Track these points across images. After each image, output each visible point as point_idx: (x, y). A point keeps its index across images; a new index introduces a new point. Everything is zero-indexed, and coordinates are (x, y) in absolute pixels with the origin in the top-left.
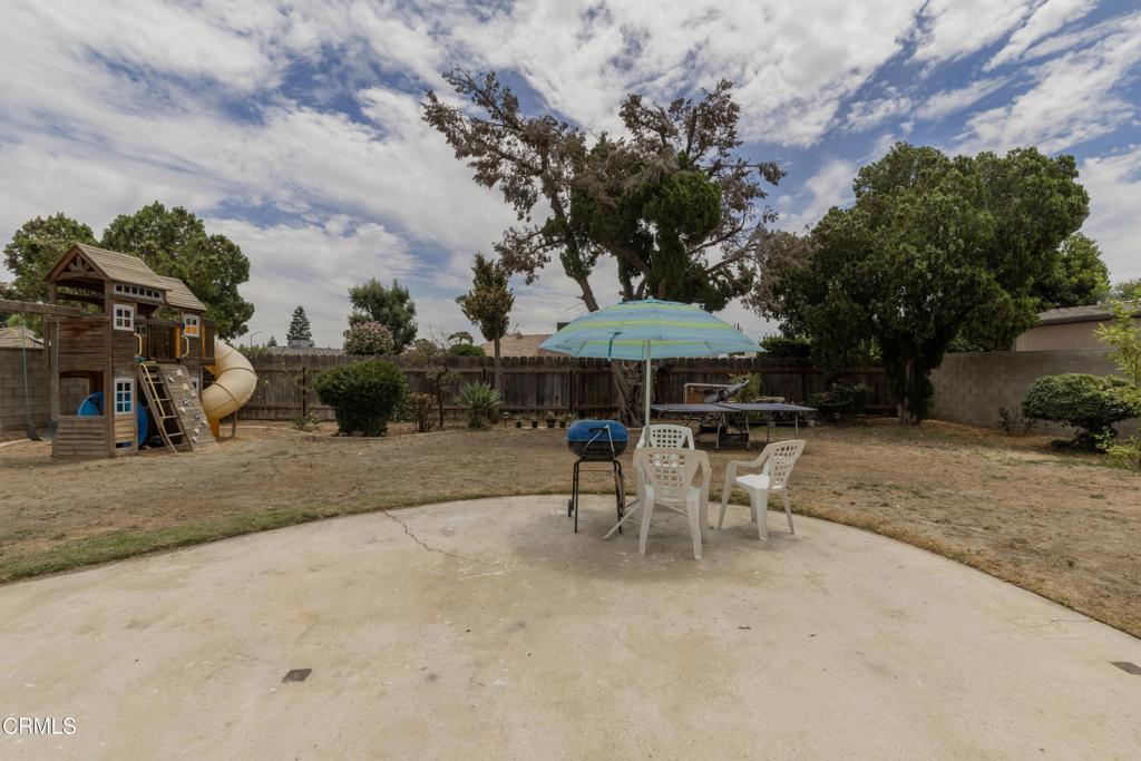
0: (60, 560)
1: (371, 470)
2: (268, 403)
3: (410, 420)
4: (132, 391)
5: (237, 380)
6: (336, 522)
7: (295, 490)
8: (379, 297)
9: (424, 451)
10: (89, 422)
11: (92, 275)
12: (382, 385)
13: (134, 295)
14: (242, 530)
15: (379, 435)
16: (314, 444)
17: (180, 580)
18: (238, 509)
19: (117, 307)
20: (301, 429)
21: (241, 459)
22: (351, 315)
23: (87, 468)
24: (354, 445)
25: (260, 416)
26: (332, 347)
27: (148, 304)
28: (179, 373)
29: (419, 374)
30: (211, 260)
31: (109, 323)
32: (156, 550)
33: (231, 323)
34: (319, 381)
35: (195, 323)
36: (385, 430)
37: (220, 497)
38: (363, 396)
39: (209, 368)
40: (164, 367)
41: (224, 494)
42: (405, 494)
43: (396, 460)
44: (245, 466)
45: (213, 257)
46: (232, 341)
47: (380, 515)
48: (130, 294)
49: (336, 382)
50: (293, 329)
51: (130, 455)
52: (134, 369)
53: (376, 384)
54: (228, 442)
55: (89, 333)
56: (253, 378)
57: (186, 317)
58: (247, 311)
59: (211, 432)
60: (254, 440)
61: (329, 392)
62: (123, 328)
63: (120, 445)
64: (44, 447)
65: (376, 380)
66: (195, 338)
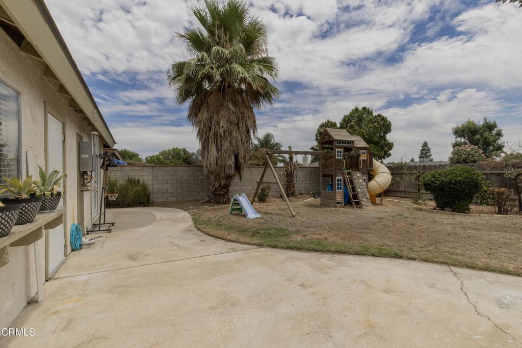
0: (299, 245)
1: (449, 234)
2: (400, 189)
3: (490, 205)
4: (342, 182)
5: (383, 178)
6: (413, 264)
7: (397, 237)
8: (473, 130)
9: (499, 228)
10: (329, 193)
11: (330, 139)
12: (464, 182)
13: (343, 145)
14: (362, 253)
15: (463, 212)
16: (419, 212)
17: (328, 270)
18: (366, 241)
19: (337, 150)
20: (416, 203)
21: (380, 215)
22: (454, 142)
23: (327, 210)
24: (444, 216)
25: (397, 195)
26: (443, 161)
27: (348, 148)
28: (359, 175)
29: (498, 175)
30: (375, 126)
31: (335, 156)
32: (328, 251)
33: (383, 152)
34: (423, 179)
35: (365, 154)
36: (469, 210)
37: (362, 232)
38: (451, 188)
39: (371, 172)
40: (353, 173)
41: (365, 231)
42: (471, 257)
43: (472, 231)
44: (380, 219)
45: (375, 124)
46: (383, 160)
47: (445, 268)
48: (341, 144)
49: (433, 179)
50: (422, 153)
51: (341, 207)
52: (343, 173)
53: (460, 181)
54: (378, 206)
55: (330, 160)
56: (390, 177)
57: (361, 151)
58: (390, 146)
59: (370, 201)
60: (390, 206)
61: (430, 185)
62: (339, 158)
63: (338, 203)
64: (318, 201)
65: (460, 178)
66: (365, 160)
